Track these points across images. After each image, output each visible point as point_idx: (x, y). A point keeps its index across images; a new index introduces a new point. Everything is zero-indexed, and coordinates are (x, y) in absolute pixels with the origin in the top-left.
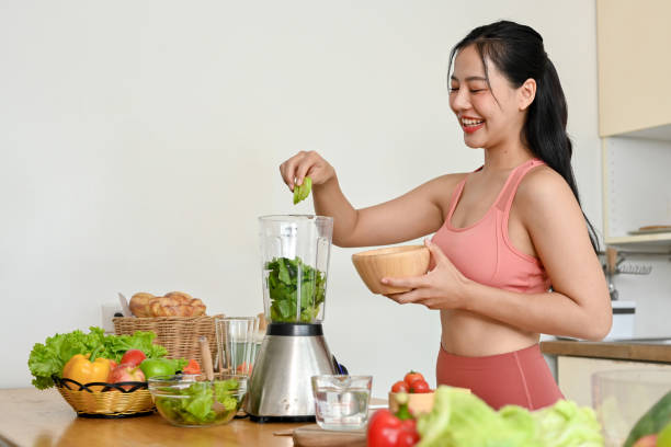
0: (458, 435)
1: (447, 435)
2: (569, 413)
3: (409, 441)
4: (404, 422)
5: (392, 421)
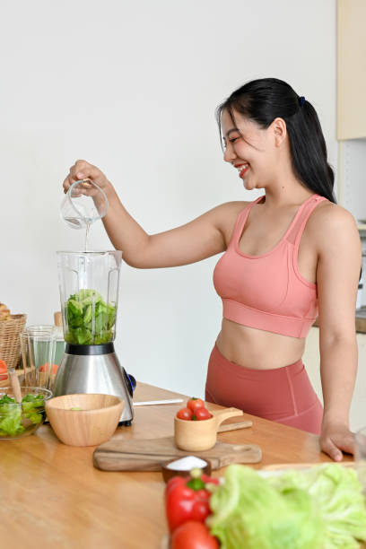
1: (238, 515)
2: (337, 477)
3: (203, 510)
4: (196, 492)
5: (187, 493)
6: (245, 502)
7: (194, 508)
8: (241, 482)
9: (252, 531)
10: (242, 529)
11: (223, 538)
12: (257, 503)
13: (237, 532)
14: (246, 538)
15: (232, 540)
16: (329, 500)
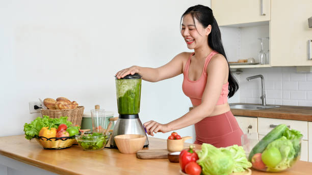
0: (212, 158)
1: (208, 158)
2: (237, 149)
3: (194, 159)
4: (192, 153)
5: (189, 154)
6: (210, 153)
7: (192, 159)
8: (208, 148)
9: (213, 162)
10: (210, 161)
11: (203, 166)
12: (214, 153)
13: (208, 162)
14: (211, 164)
15: (207, 166)
16: (235, 155)
